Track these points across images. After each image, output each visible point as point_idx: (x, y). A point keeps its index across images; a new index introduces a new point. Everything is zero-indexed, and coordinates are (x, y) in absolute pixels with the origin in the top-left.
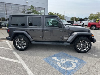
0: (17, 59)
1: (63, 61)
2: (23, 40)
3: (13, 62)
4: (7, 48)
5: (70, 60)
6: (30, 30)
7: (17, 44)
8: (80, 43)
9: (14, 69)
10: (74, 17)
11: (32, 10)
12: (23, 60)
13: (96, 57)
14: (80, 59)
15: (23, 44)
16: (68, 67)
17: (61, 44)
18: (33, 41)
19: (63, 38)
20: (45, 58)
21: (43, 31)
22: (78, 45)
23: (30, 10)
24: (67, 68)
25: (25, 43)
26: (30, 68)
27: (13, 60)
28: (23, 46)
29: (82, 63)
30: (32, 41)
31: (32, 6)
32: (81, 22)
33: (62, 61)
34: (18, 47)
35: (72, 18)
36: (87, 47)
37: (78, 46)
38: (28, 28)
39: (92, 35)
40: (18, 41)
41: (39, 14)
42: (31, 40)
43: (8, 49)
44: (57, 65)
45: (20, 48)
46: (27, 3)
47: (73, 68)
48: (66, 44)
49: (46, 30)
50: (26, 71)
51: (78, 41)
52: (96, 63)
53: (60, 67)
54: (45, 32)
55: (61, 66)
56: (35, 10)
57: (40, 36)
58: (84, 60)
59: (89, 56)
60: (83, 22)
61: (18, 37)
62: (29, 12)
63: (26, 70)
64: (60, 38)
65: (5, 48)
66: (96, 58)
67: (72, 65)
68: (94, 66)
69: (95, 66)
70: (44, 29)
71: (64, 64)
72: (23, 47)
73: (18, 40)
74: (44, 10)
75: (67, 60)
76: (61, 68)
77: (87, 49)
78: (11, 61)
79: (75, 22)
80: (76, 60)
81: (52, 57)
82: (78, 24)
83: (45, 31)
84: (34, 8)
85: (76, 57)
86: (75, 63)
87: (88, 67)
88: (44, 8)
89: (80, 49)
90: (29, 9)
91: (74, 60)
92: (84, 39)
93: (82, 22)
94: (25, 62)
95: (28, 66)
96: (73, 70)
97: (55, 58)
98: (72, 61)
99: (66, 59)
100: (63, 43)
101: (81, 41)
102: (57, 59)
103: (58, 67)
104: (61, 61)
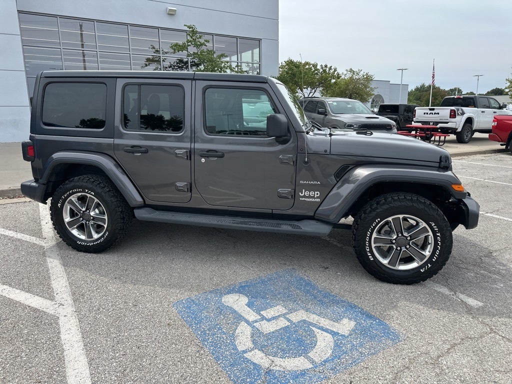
0: (48, 294)
1: (274, 318)
2: (96, 200)
3: (25, 307)
4: (26, 237)
5: (313, 318)
6: (127, 151)
7: (67, 219)
8: (386, 228)
9: (11, 341)
10: (430, 86)
11: (192, 49)
12: (75, 301)
13: (469, 310)
14: (369, 316)
15: (94, 219)
16: (285, 353)
17: (285, 227)
18: (145, 205)
19: (294, 195)
20: (184, 296)
21: (190, 154)
22: (374, 235)
23: (183, 48)
24: (278, 361)
25: (106, 217)
26: (89, 347)
27: (28, 295)
28: (98, 232)
29: (372, 338)
30: (140, 207)
31: (193, 32)
32: (453, 115)
33: (269, 320)
34: (75, 232)
35: (417, 89)
36: (427, 253)
37: (373, 245)
38: (117, 141)
39: (456, 187)
40: (71, 202)
41: (228, 71)
42: (132, 204)
43: (33, 240)
44: (233, 337)
45: (83, 237)
46: (171, 14)
47: (313, 362)
48: (309, 227)
49: (208, 154)
50: (61, 359)
51: (374, 214)
52: (453, 346)
53: (245, 352)
54: (203, 160)
55: (250, 344)
56: (211, 52)
57: (178, 184)
58: (394, 325)
59: (432, 305)
60: (469, 112)
61: (73, 184)
62: (181, 61)
63: (63, 351)
64: (281, 196)
65: (19, 236)
66: (466, 319)
67: (313, 344)
68: (436, 363)
69: (445, 361)
70: (198, 146)
71: (269, 336)
72: (96, 236)
73: (74, 198)
74: (256, 51)
75: (299, 316)
76: (248, 355)
77: (426, 263)
78: (17, 302)
79: (421, 113)
80: (345, 321)
81: (229, 293)
82: (437, 123)
83: (202, 156)
84: (202, 41)
85: (356, 302)
86: (334, 334)
87: (399, 364)
88: (259, 40)
89: (385, 262)
90: (176, 45)
91: (337, 320)
92: (410, 204)
93: (463, 113)
94: (78, 311)
95: (85, 334)
96: (303, 373)
97: (238, 302)
98: (325, 322)
99: (291, 311)
100: (296, 223)
101: (390, 219)
102: (249, 305)
103: (235, 348)
104: (263, 318)
